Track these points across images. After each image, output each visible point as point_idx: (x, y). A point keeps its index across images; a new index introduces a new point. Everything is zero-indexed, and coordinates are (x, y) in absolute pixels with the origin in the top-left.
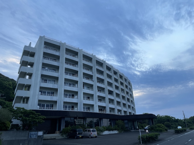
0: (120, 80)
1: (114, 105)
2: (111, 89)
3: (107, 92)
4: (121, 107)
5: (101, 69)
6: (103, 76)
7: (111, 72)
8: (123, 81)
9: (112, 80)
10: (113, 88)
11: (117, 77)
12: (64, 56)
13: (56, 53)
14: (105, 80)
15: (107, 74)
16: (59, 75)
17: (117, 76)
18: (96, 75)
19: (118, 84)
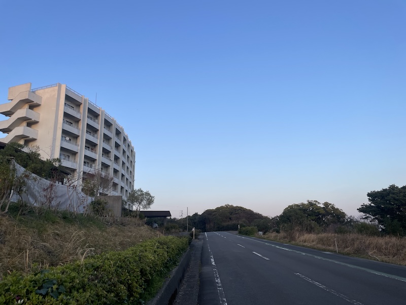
2: (123, 172)
3: (120, 177)
5: (118, 142)
7: (126, 146)
9: (125, 158)
10: (125, 170)
12: (85, 120)
14: (120, 159)
15: (123, 149)
16: (78, 149)
18: (114, 152)
19: (129, 164)
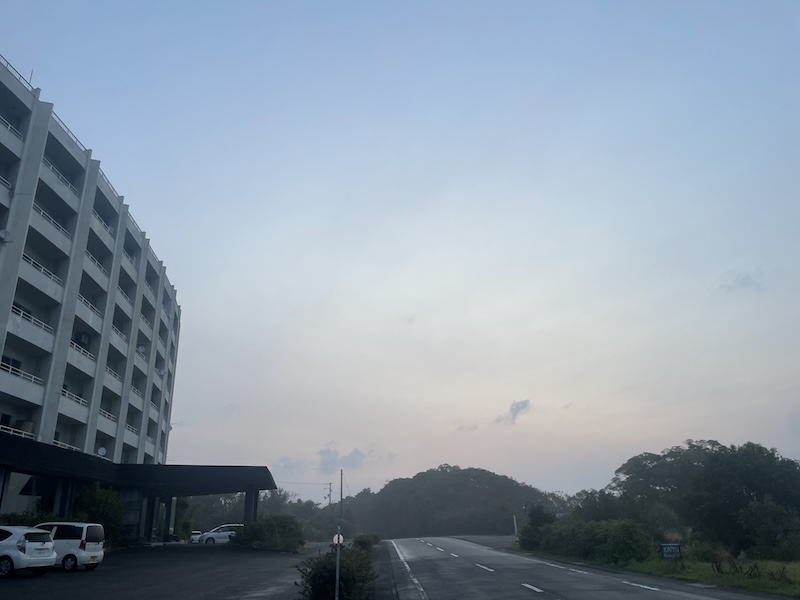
0: (143, 289)
1: (88, 405)
2: (91, 318)
3: (66, 330)
4: (116, 420)
6: (67, 235)
7: (114, 235)
8: (156, 303)
9: (109, 276)
10: (103, 317)
11: (137, 269)
14: (71, 261)
15: (92, 232)
17: (138, 263)
18: (28, 216)
19: (132, 304)
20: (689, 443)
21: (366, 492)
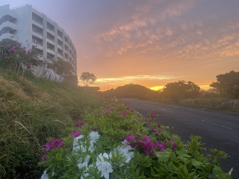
9: (72, 56)
10: (72, 63)
11: (73, 52)
12: (46, 30)
13: (41, 26)
14: (68, 55)
16: (43, 48)
20: (179, 81)
21: (112, 89)
